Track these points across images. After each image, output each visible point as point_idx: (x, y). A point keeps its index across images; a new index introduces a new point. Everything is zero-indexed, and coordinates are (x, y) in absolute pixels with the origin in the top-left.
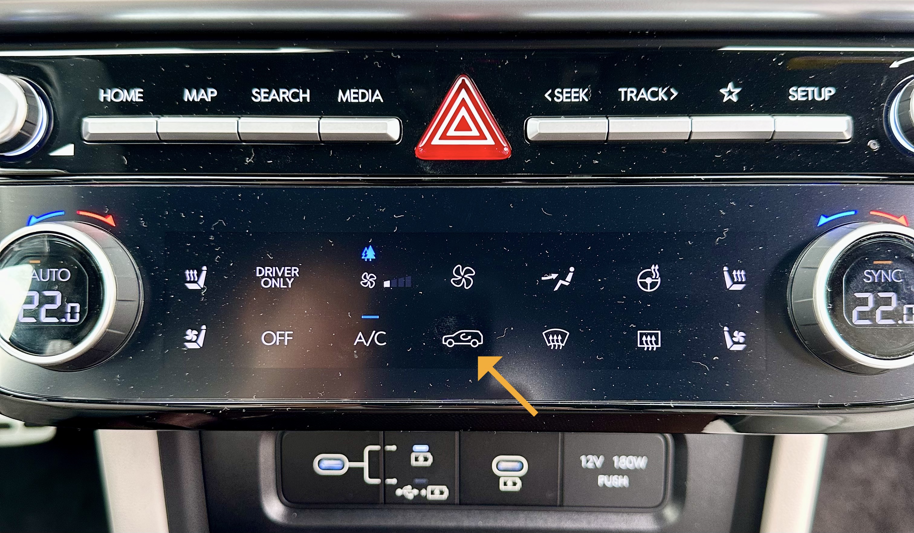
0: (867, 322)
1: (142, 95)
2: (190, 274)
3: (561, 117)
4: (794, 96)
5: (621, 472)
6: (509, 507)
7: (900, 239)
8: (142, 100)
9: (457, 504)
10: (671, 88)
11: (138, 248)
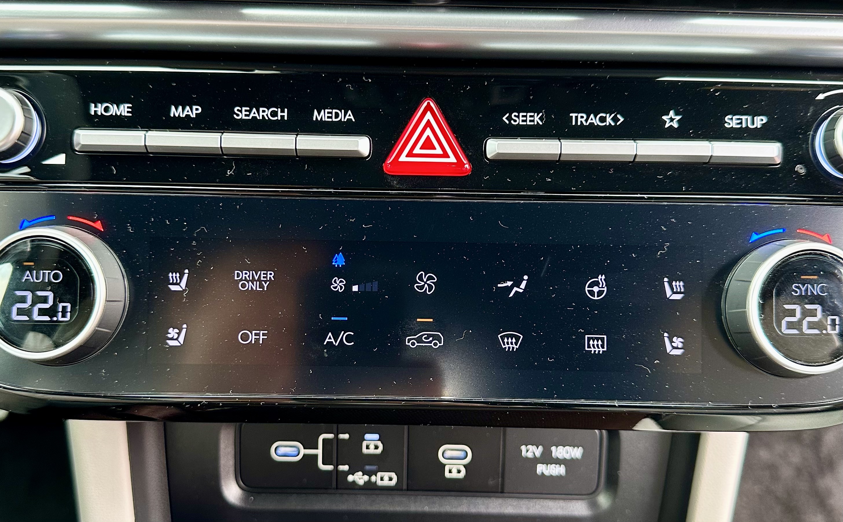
0: (795, 332)
1: (130, 110)
2: (173, 276)
3: (517, 138)
4: (730, 124)
5: (558, 462)
6: (453, 493)
7: (825, 256)
8: (130, 115)
9: (405, 490)
10: (618, 114)
11: (125, 251)
